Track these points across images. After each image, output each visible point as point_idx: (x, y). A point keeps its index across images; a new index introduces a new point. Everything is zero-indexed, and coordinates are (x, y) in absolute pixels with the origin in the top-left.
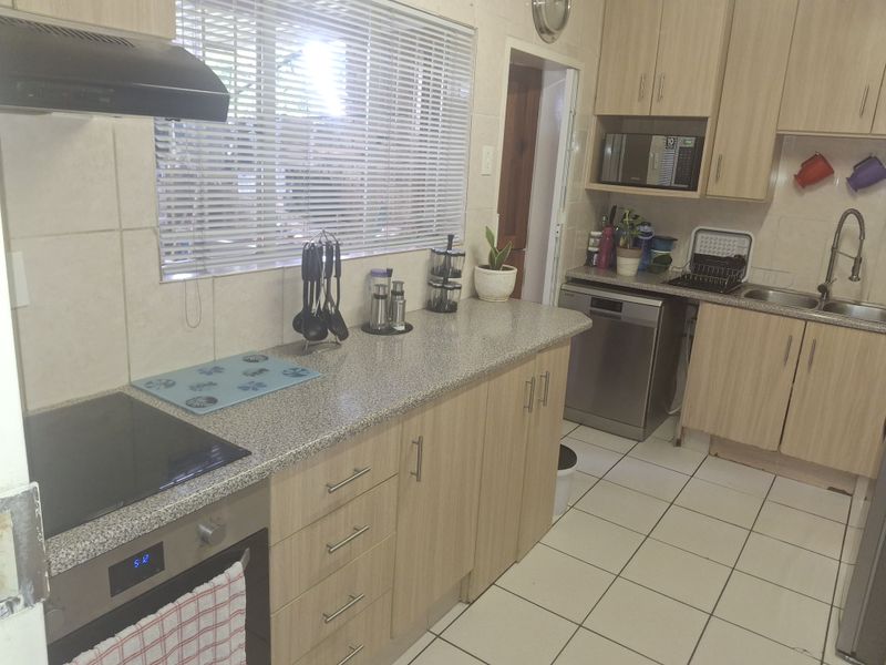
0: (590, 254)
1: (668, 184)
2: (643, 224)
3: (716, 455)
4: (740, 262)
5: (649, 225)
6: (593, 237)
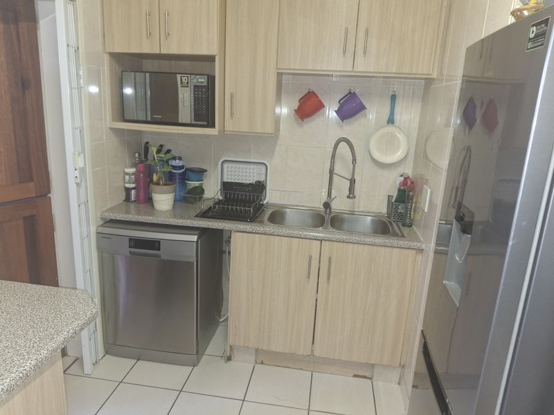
0: (128, 190)
1: (189, 122)
2: (174, 158)
3: (262, 363)
4: (260, 187)
5: (180, 159)
6: (127, 174)
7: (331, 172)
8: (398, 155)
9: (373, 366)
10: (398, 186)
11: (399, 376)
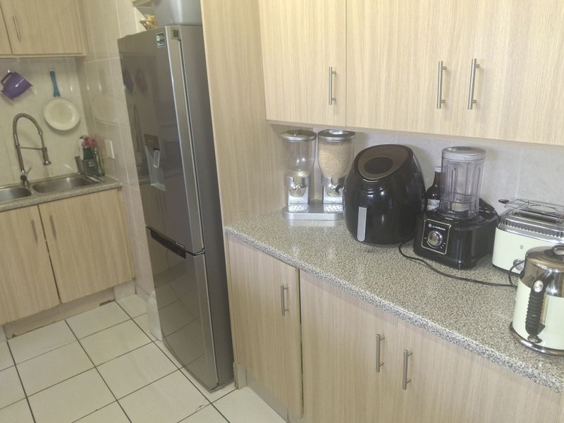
7: (17, 147)
8: (73, 121)
9: (112, 289)
10: (81, 147)
11: (134, 288)
